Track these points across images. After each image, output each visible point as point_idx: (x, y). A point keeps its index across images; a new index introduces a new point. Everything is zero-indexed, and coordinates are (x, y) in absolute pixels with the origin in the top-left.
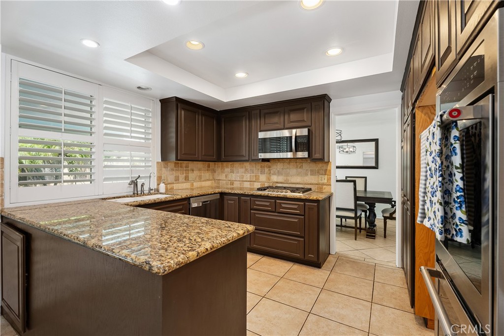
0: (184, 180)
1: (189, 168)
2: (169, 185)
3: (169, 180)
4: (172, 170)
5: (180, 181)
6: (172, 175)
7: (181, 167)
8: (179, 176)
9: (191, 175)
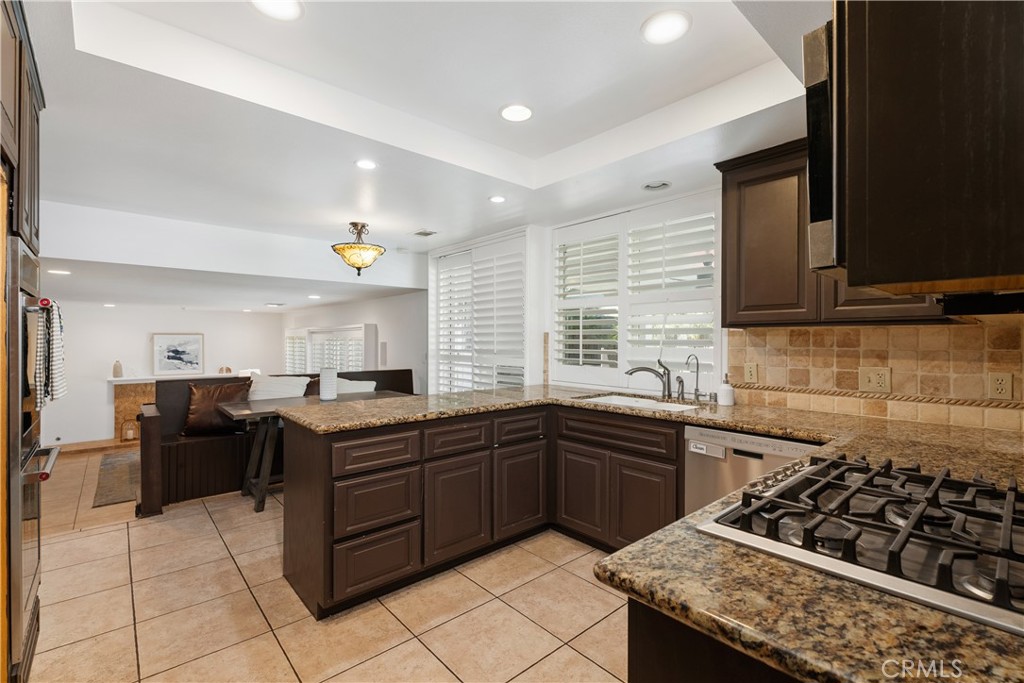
0: (831, 386)
1: (862, 349)
2: (767, 393)
3: (768, 378)
4: (780, 351)
5: (811, 386)
6: (779, 365)
7: (819, 343)
8: (808, 371)
9: (870, 373)
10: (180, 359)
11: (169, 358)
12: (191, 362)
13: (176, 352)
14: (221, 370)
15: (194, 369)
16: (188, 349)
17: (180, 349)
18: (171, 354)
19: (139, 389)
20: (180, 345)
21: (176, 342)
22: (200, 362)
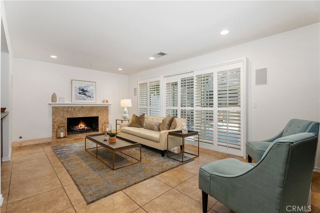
10: (85, 94)
11: (80, 93)
12: (90, 96)
13: (83, 90)
14: (103, 101)
15: (92, 100)
16: (88, 89)
17: (85, 89)
18: (81, 91)
19: (65, 110)
20: (85, 87)
21: (83, 85)
22: (94, 96)
